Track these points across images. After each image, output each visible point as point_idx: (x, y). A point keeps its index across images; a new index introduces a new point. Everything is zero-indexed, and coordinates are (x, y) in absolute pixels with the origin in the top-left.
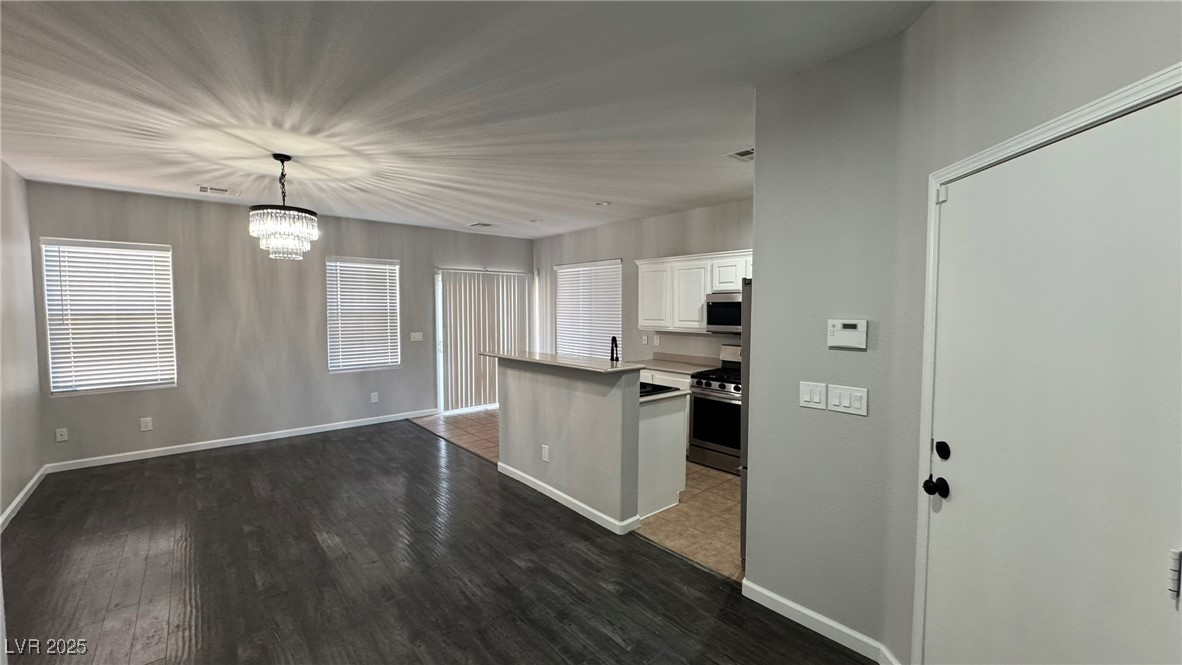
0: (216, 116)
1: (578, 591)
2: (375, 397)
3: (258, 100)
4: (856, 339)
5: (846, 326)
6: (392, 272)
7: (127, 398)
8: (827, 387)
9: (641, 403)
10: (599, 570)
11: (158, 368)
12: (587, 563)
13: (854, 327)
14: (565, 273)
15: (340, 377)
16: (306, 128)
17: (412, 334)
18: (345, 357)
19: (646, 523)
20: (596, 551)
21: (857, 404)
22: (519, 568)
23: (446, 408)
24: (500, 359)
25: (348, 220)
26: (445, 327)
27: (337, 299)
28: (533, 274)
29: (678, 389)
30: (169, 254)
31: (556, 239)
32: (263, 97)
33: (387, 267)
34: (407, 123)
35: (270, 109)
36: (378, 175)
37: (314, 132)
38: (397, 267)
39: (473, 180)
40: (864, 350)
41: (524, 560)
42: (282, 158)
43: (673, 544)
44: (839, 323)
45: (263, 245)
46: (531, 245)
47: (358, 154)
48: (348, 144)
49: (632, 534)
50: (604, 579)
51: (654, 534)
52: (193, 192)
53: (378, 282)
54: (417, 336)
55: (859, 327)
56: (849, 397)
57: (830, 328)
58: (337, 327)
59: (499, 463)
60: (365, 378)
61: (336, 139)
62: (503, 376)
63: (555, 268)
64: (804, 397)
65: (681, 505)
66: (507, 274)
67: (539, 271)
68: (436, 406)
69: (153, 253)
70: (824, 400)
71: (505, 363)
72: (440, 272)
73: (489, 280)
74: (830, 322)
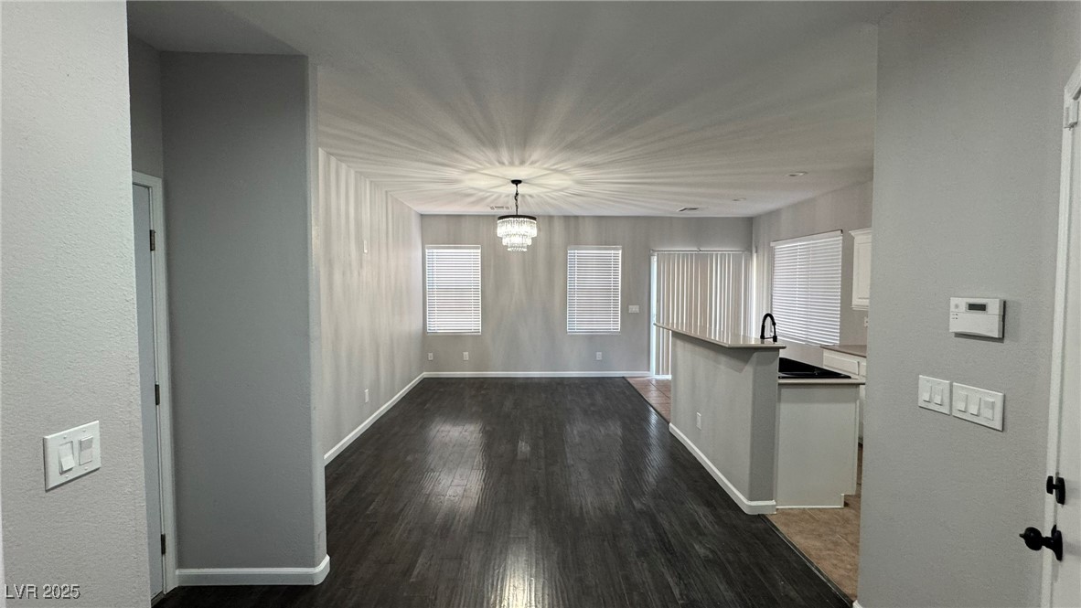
0: (471, 165)
1: (669, 541)
2: (599, 355)
3: (483, 152)
4: (987, 324)
5: (973, 307)
6: (616, 255)
7: (456, 339)
8: (951, 386)
9: (780, 384)
10: (701, 533)
11: (470, 322)
12: (695, 525)
13: (982, 308)
14: (782, 248)
15: (574, 338)
16: (517, 162)
17: (630, 307)
18: (580, 322)
19: (783, 513)
20: (711, 518)
21: (987, 413)
22: (634, 507)
23: (658, 373)
24: (673, 332)
25: (583, 217)
26: (658, 301)
27: (575, 279)
28: (751, 252)
29: (849, 377)
30: (479, 251)
31: (774, 214)
32: (484, 149)
33: (612, 252)
34: (572, 143)
35: (491, 154)
36: (579, 182)
37: (522, 163)
38: (620, 252)
39: (650, 174)
40: (1001, 339)
41: (641, 502)
42: (516, 182)
43: (802, 541)
44: (963, 302)
45: (505, 242)
46: (750, 222)
47: (556, 171)
48: (545, 166)
49: (761, 518)
50: (701, 542)
51: (786, 525)
52: (487, 211)
53: (605, 264)
54: (634, 309)
55: (989, 308)
56: (979, 403)
57: (952, 308)
58: (575, 299)
59: (671, 424)
60: (593, 339)
61: (537, 164)
62: (674, 345)
63: (772, 244)
64: (924, 396)
65: (846, 510)
66: (722, 256)
67: (756, 247)
68: (649, 369)
69: (472, 251)
70: (947, 401)
71: (677, 335)
72: (656, 254)
73: (702, 260)
74: (954, 301)
